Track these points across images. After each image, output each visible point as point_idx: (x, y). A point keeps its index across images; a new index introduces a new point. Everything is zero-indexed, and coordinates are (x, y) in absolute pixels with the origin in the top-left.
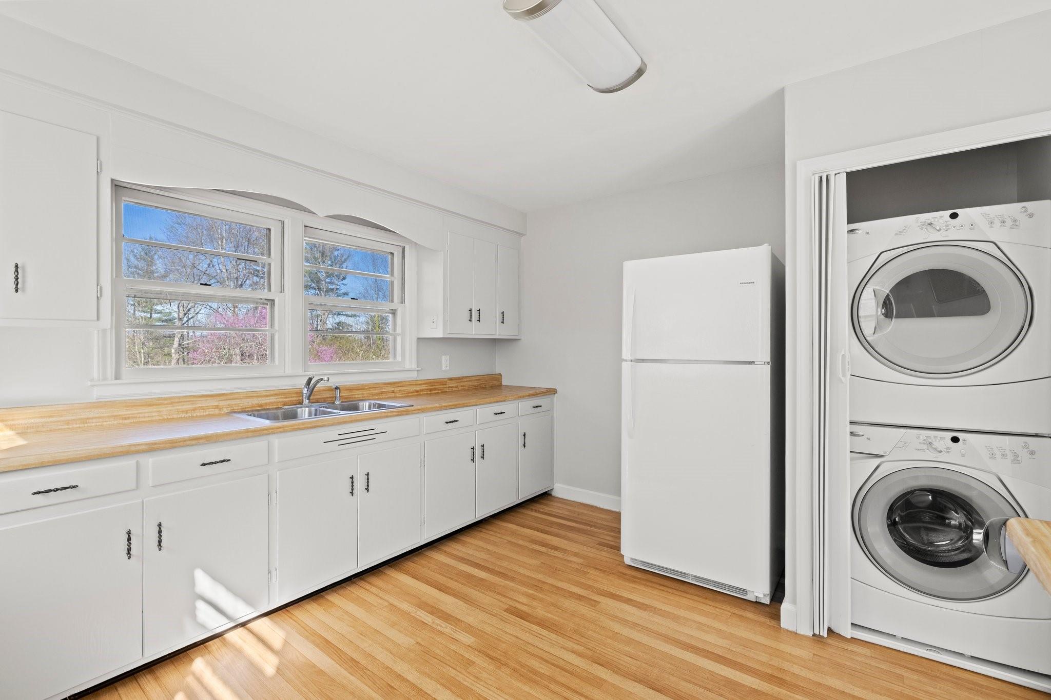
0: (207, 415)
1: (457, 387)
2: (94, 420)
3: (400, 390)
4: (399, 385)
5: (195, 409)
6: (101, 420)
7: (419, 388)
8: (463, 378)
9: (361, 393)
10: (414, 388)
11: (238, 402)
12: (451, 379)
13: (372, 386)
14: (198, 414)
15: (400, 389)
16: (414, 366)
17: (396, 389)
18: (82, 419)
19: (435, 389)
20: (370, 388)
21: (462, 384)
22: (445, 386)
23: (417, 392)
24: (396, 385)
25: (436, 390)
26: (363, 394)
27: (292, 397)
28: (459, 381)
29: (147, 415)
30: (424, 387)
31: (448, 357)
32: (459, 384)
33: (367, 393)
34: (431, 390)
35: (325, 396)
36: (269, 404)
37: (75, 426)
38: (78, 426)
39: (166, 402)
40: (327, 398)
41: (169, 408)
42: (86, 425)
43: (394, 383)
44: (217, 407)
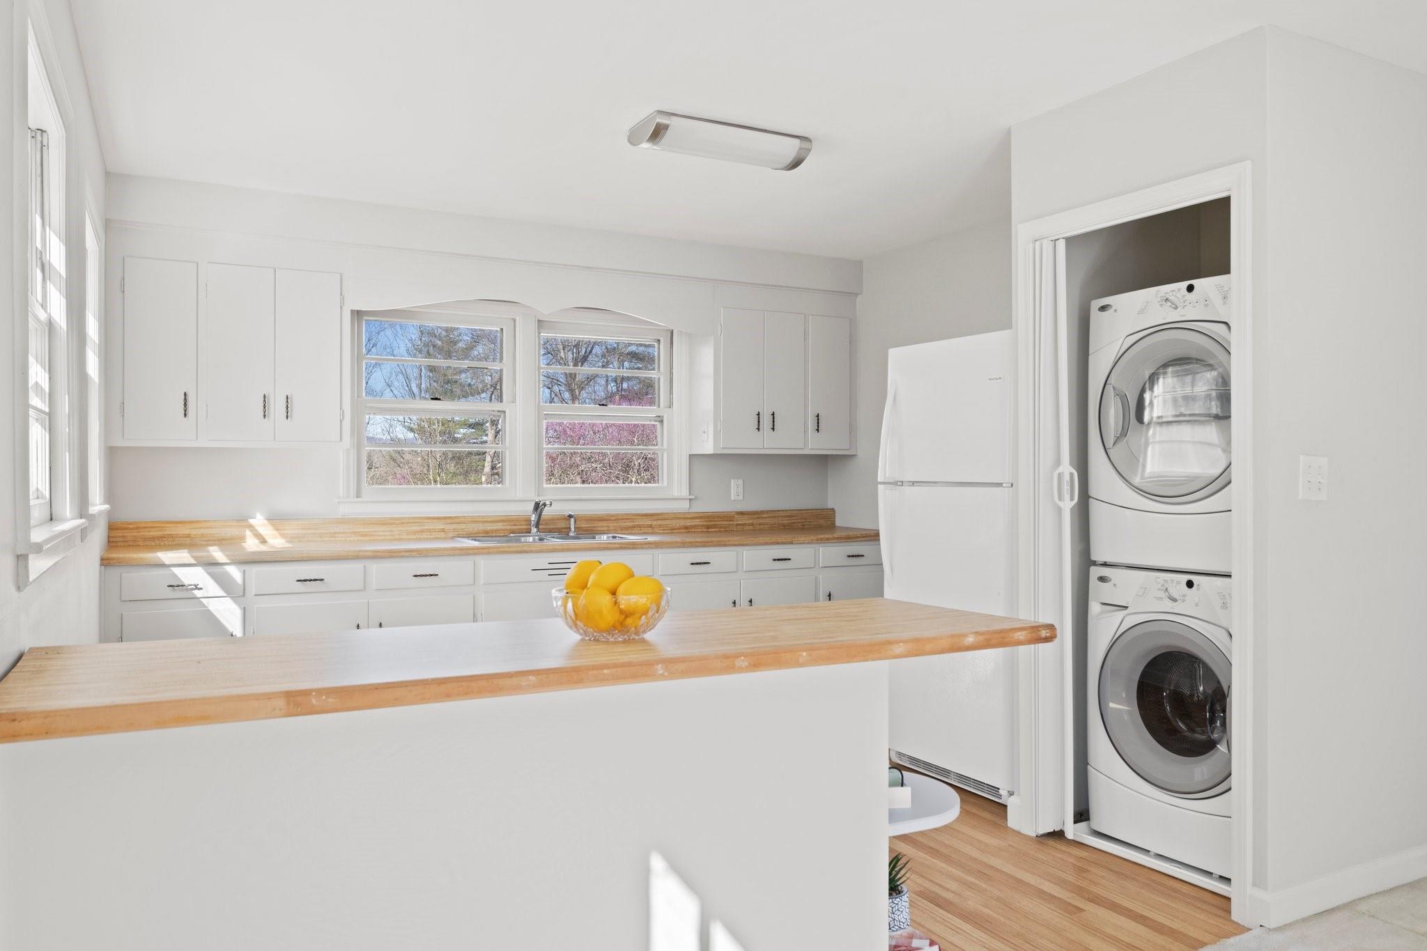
0: (433, 538)
1: (752, 524)
2: (340, 535)
3: (660, 525)
4: (659, 517)
5: (422, 531)
6: (344, 535)
7: (689, 523)
8: (762, 512)
9: (605, 525)
10: (682, 523)
11: (463, 526)
12: (742, 513)
13: (621, 517)
14: (426, 537)
15: (660, 522)
16: (685, 493)
17: (655, 523)
18: (331, 533)
19: (714, 526)
20: (617, 520)
21: (761, 521)
22: (731, 523)
23: (686, 528)
24: (655, 517)
25: (716, 528)
26: (608, 526)
27: (521, 525)
28: (756, 516)
29: (381, 534)
30: (697, 522)
31: (740, 482)
32: (755, 521)
33: (614, 526)
34: (708, 527)
35: (559, 526)
36: (496, 531)
37: (326, 539)
38: (328, 539)
39: (397, 522)
40: (562, 528)
41: (400, 528)
42: (334, 539)
43: (652, 515)
44: (443, 530)
